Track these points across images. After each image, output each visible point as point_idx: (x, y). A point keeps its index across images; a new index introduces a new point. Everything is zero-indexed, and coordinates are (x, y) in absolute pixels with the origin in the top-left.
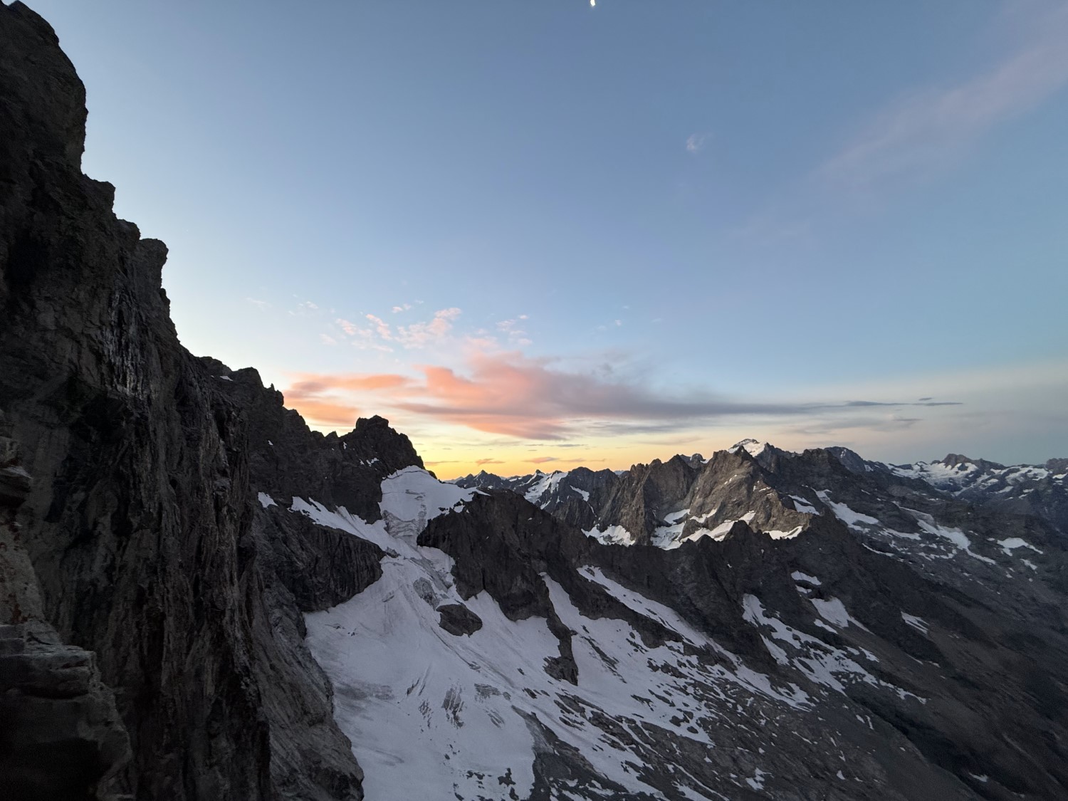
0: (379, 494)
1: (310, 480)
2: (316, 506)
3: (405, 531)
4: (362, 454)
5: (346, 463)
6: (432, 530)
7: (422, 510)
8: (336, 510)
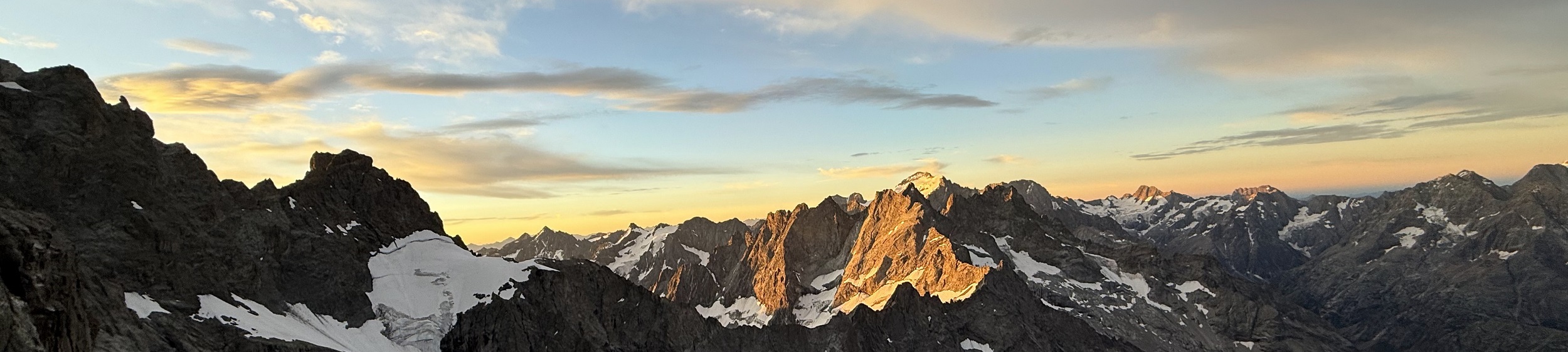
0: (367, 280)
1: (229, 264)
2: (247, 308)
3: (418, 332)
4: (328, 215)
5: (297, 232)
6: (466, 328)
7: (446, 298)
8: (288, 309)
